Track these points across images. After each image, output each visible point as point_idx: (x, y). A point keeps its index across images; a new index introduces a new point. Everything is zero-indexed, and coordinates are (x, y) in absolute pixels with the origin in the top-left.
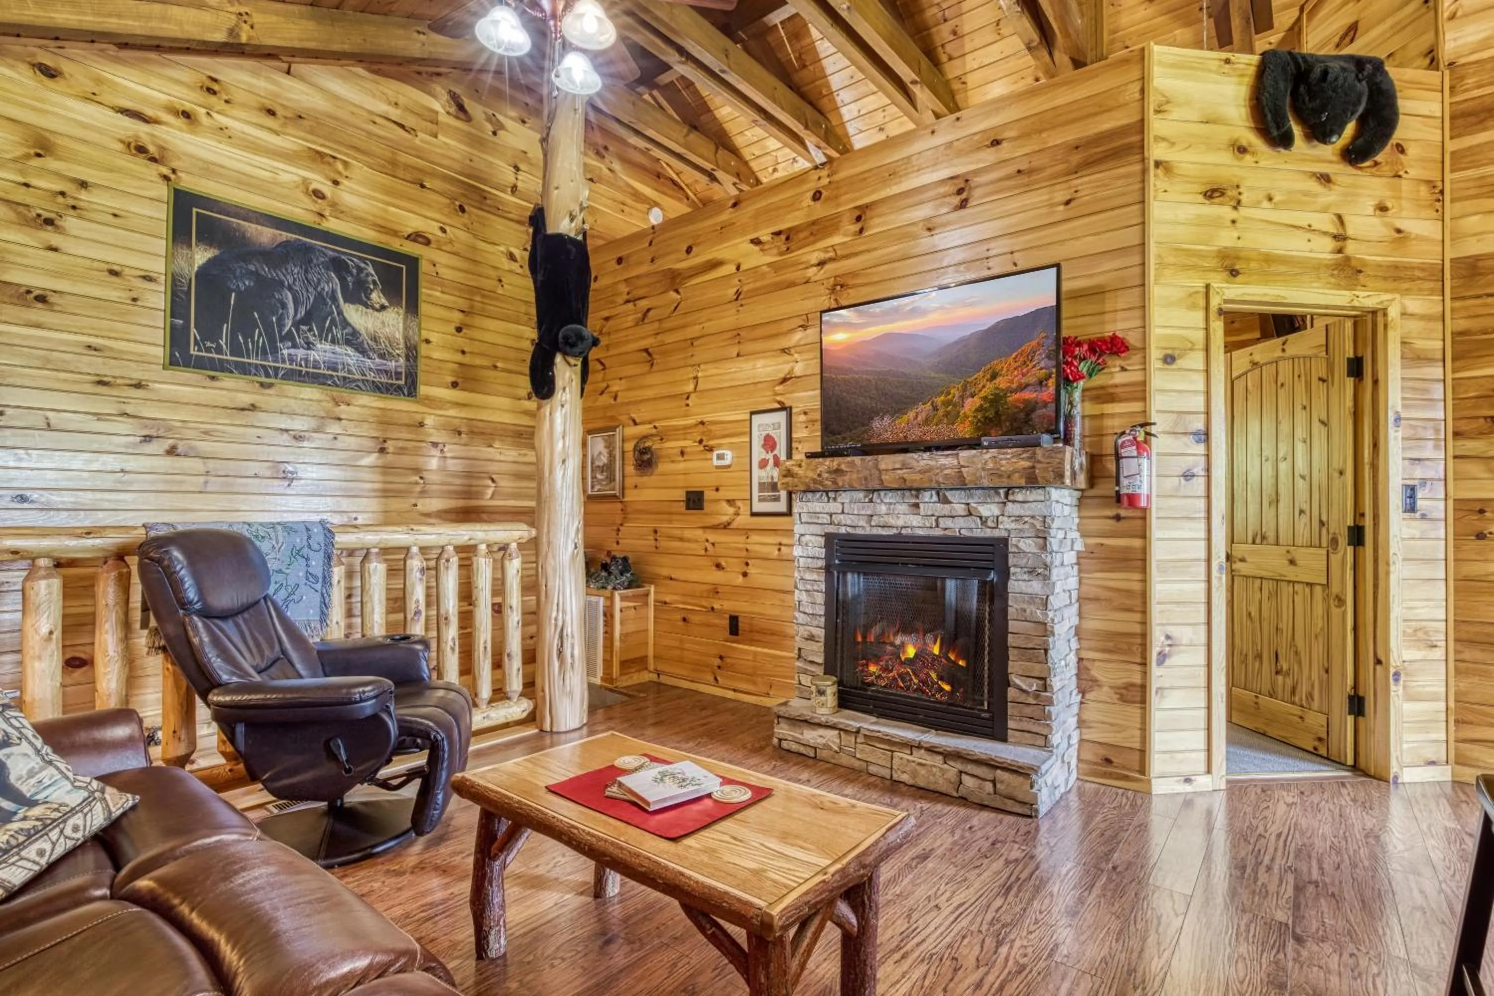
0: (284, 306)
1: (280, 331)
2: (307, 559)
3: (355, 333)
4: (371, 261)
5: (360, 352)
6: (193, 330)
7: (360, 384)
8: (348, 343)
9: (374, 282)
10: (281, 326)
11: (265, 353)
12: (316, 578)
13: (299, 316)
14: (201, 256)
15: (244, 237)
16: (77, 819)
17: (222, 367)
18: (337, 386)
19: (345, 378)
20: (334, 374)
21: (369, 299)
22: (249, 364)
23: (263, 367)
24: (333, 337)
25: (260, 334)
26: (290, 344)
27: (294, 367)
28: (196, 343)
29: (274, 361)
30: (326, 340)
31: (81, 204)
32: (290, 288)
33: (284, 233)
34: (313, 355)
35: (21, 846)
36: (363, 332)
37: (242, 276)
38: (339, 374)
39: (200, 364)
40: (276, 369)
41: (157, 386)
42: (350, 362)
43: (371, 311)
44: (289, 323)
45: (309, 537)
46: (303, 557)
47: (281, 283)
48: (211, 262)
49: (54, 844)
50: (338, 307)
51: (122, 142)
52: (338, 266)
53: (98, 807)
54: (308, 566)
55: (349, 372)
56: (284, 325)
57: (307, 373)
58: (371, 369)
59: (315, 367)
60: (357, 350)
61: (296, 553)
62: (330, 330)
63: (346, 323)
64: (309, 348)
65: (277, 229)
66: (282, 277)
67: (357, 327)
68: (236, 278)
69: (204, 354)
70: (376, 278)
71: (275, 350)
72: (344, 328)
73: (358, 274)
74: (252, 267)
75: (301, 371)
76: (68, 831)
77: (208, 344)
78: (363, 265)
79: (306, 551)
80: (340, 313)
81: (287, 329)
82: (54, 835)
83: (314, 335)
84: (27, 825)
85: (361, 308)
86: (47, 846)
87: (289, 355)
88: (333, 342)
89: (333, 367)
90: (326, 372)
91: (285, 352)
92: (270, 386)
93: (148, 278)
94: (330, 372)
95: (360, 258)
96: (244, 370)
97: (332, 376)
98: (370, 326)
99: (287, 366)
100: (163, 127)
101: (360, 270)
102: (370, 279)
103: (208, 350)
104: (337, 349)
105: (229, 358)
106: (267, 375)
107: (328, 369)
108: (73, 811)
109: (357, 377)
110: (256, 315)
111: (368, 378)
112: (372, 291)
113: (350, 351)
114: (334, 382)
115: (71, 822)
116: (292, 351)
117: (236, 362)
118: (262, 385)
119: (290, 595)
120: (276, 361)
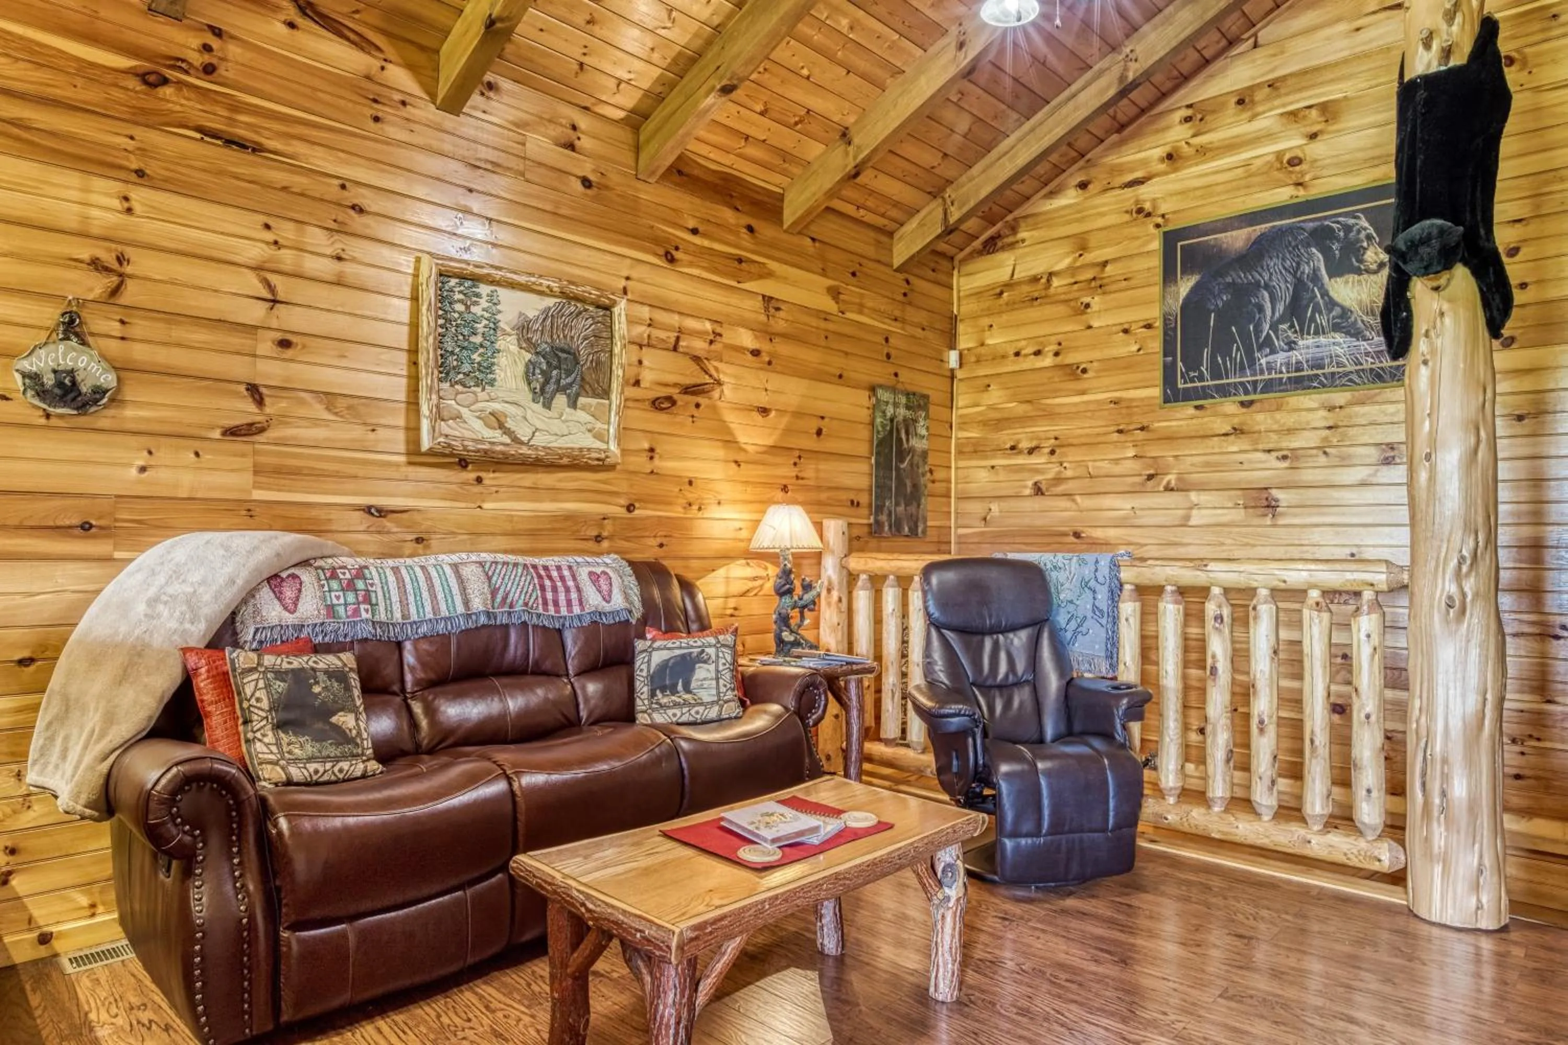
0: (1261, 309)
1: (1257, 338)
2: (1094, 592)
3: (1346, 312)
4: (1363, 211)
5: (1352, 336)
6: (1180, 364)
7: (1354, 377)
8: (1336, 328)
9: (1369, 237)
10: (1258, 331)
11: (1242, 368)
12: (1101, 611)
13: (1277, 315)
14: (1185, 286)
15: (1220, 250)
16: (701, 709)
17: (1204, 394)
18: (1324, 386)
19: (1333, 374)
20: (1320, 372)
21: (1361, 261)
22: (1228, 384)
23: (1242, 384)
24: (1317, 327)
25: (1238, 349)
26: (1268, 350)
27: (1273, 376)
28: (1183, 377)
29: (1252, 375)
30: (1309, 334)
31: (1105, 281)
32: (1267, 287)
33: (1258, 227)
34: (1295, 356)
35: (669, 707)
36: (1355, 307)
37: (1220, 292)
38: (1326, 371)
39: (1188, 396)
40: (1255, 383)
41: (1156, 425)
42: (1339, 351)
43: (1366, 276)
44: (1266, 327)
45: (1096, 570)
46: (1090, 588)
47: (1258, 284)
48: (1194, 290)
49: (682, 714)
50: (1322, 288)
51: (1127, 212)
52: (1322, 236)
53: (716, 708)
54: (1094, 598)
55: (1339, 364)
56: (1261, 332)
57: (1289, 378)
58: (1367, 354)
59: (1297, 370)
60: (1348, 333)
61: (1085, 584)
62: (1313, 319)
63: (1332, 304)
64: (1291, 349)
65: (1252, 225)
66: (1258, 277)
67: (1347, 303)
68: (1215, 297)
69: (1189, 385)
70: (1371, 230)
71: (1252, 361)
72: (1330, 311)
73: (1346, 235)
74: (1229, 280)
75: (1281, 379)
76: (693, 712)
77: (1192, 374)
78: (1351, 221)
79: (1092, 583)
80: (1325, 294)
81: (1264, 334)
82: (685, 710)
83: (1296, 332)
84: (678, 700)
85: (1352, 277)
86: (679, 714)
87: (1268, 363)
88: (1317, 333)
89: (1317, 364)
90: (1310, 372)
91: (1263, 361)
92: (1251, 403)
93: (1149, 326)
94: (1315, 372)
95: (1346, 215)
96: (1224, 391)
97: (1317, 376)
98: (1364, 297)
99: (1266, 376)
100: (1154, 180)
101: (1348, 229)
102: (1362, 235)
103: (1192, 381)
104: (1322, 340)
105: (1210, 383)
106: (1247, 392)
107: (1312, 368)
108: (701, 704)
109: (1350, 368)
110: (1234, 329)
111: (1365, 366)
112: (1365, 249)
113: (1339, 337)
114: (1321, 383)
115: (696, 708)
116: (1270, 358)
117: (1216, 385)
118: (1242, 404)
119: (1080, 626)
120: (1254, 374)
